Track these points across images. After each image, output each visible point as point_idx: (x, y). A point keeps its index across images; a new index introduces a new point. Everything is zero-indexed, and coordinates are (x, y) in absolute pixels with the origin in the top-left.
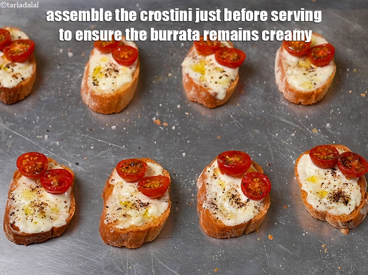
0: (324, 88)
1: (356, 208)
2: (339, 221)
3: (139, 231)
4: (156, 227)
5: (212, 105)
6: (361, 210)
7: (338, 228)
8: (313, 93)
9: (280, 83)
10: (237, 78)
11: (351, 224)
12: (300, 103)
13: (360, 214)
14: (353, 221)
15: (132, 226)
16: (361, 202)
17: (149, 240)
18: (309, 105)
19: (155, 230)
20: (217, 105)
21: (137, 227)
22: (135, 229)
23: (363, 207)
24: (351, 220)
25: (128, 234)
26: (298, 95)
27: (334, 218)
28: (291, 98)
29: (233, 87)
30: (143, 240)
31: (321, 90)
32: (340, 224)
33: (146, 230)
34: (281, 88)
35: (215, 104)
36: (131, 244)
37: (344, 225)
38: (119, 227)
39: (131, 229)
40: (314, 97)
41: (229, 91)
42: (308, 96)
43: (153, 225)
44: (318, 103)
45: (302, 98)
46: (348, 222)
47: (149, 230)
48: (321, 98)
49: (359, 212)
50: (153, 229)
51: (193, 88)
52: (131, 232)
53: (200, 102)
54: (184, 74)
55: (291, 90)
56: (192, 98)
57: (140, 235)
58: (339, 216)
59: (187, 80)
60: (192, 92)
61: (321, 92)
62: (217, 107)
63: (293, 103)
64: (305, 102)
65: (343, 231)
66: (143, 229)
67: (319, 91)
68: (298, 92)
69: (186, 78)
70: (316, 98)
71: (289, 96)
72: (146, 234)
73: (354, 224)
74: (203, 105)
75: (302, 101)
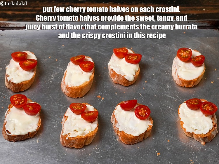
0: (198, 78)
1: (210, 131)
2: (200, 137)
3: (81, 139)
4: (90, 136)
5: (127, 85)
6: (212, 132)
7: (200, 142)
8: (192, 81)
9: (174, 76)
10: (139, 69)
11: (207, 139)
12: (185, 86)
13: (211, 135)
14: (207, 138)
15: (78, 136)
16: (213, 128)
17: (87, 144)
18: (190, 88)
19: (90, 138)
20: (130, 84)
21: (80, 136)
22: (79, 137)
23: (213, 131)
24: (206, 137)
25: (75, 140)
26: (184, 82)
27: (197, 135)
28: (180, 83)
29: (138, 74)
30: (84, 144)
31: (196, 79)
32: (201, 139)
33: (85, 138)
34: (175, 78)
35: (129, 84)
36: (77, 146)
37: (202, 140)
38: (71, 136)
39: (77, 138)
40: (192, 83)
41: (136, 76)
42: (189, 82)
43: (89, 135)
44: (195, 87)
45: (186, 83)
46: (205, 138)
47: (87, 138)
48: (197, 84)
49: (211, 133)
50: (89, 138)
51: (116, 76)
52: (77, 139)
53: (120, 84)
54: (110, 70)
55: (180, 79)
56: (116, 82)
57: (82, 140)
58: (200, 135)
59: (112, 73)
60: (115, 79)
61: (197, 81)
62: (130, 86)
63: (181, 86)
64: (188, 86)
65: (202, 143)
66: (83, 138)
67: (195, 80)
68: (184, 80)
69: (111, 71)
70: (193, 84)
71: (179, 83)
72: (85, 141)
73: (208, 139)
74: (122, 85)
75: (186, 85)
